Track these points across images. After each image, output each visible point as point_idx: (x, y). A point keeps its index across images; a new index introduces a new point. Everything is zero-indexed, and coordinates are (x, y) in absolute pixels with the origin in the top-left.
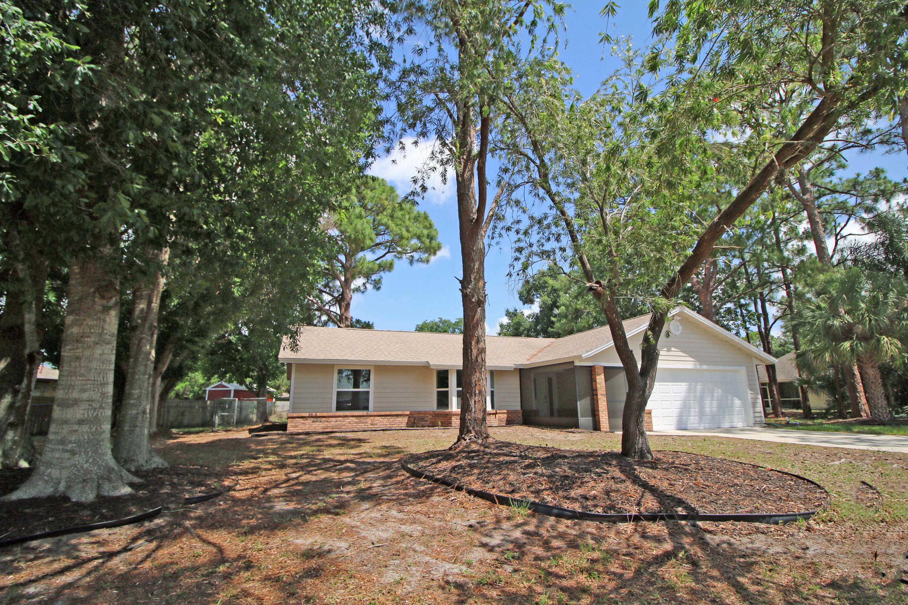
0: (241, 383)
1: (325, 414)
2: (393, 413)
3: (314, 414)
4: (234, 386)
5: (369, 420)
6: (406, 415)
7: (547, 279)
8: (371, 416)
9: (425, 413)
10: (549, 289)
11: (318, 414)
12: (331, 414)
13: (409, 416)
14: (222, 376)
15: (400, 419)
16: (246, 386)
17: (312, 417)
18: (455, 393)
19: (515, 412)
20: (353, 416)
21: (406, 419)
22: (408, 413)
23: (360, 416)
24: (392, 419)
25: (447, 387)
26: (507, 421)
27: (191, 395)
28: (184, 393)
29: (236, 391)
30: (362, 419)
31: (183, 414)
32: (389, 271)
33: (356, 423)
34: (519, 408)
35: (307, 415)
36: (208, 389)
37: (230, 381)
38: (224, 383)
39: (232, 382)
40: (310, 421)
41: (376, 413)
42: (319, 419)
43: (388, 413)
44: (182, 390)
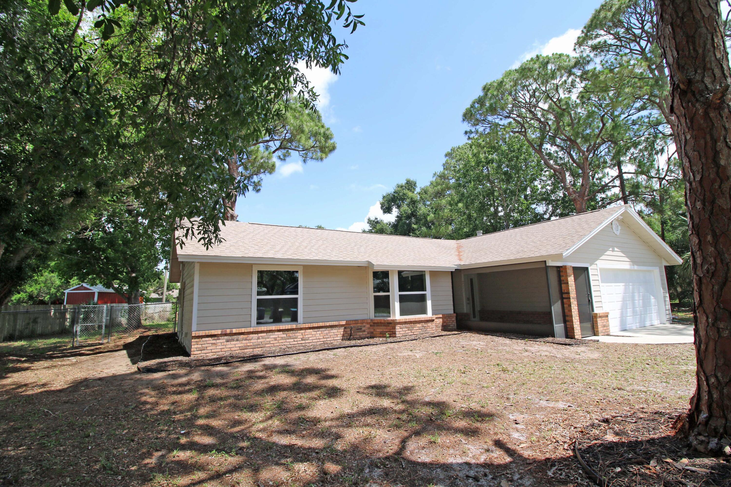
0: (108, 285)
1: (243, 330)
2: (328, 324)
3: (228, 331)
4: (99, 288)
5: (299, 334)
6: (342, 325)
7: (406, 191)
8: (301, 329)
9: (363, 321)
10: (408, 200)
11: (234, 331)
12: (251, 330)
13: (345, 327)
14: (82, 279)
15: (335, 331)
16: (114, 288)
17: (226, 335)
18: (397, 298)
19: (449, 316)
20: (279, 331)
21: (341, 330)
22: (344, 323)
23: (288, 330)
24: (326, 331)
25: (388, 291)
26: (443, 326)
27: (47, 298)
28: (38, 295)
29: (100, 293)
30: (291, 334)
31: (35, 321)
32: (270, 173)
33: (282, 338)
34: (452, 312)
35: (219, 332)
36: (66, 291)
37: (93, 284)
38: (85, 285)
39: (96, 285)
40: (223, 340)
41: (307, 326)
42: (235, 337)
43: (321, 324)
44: (36, 292)
